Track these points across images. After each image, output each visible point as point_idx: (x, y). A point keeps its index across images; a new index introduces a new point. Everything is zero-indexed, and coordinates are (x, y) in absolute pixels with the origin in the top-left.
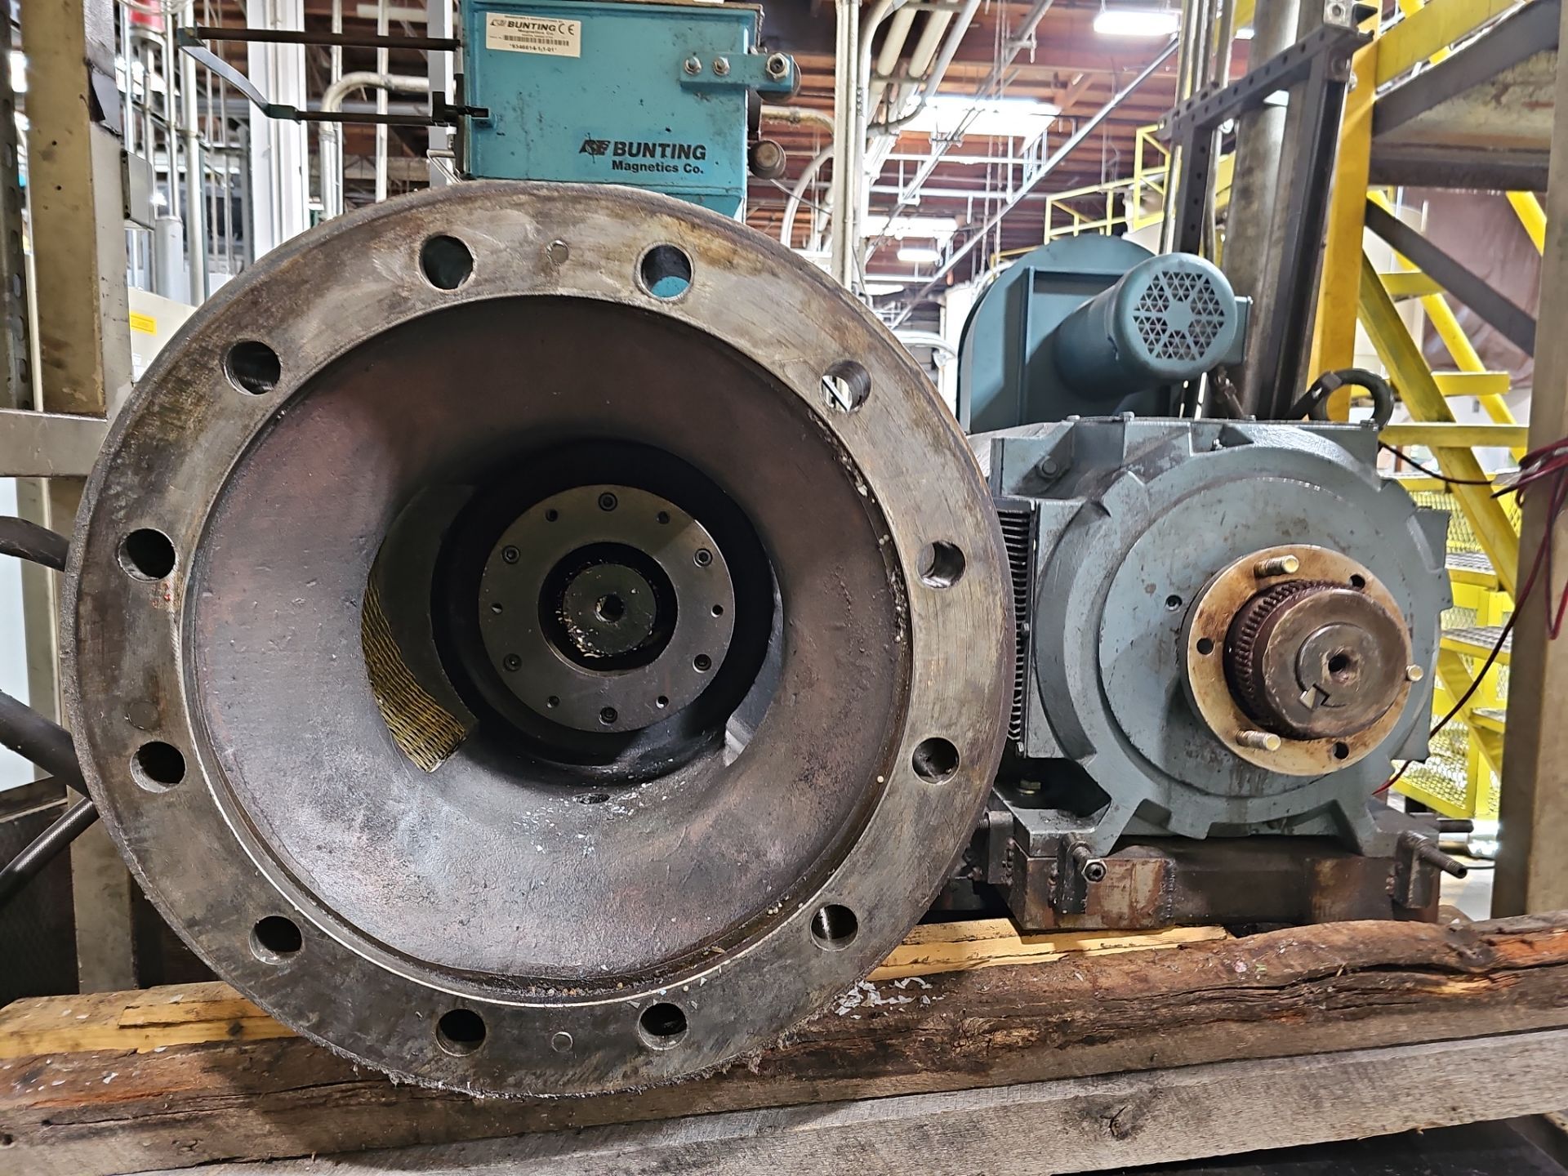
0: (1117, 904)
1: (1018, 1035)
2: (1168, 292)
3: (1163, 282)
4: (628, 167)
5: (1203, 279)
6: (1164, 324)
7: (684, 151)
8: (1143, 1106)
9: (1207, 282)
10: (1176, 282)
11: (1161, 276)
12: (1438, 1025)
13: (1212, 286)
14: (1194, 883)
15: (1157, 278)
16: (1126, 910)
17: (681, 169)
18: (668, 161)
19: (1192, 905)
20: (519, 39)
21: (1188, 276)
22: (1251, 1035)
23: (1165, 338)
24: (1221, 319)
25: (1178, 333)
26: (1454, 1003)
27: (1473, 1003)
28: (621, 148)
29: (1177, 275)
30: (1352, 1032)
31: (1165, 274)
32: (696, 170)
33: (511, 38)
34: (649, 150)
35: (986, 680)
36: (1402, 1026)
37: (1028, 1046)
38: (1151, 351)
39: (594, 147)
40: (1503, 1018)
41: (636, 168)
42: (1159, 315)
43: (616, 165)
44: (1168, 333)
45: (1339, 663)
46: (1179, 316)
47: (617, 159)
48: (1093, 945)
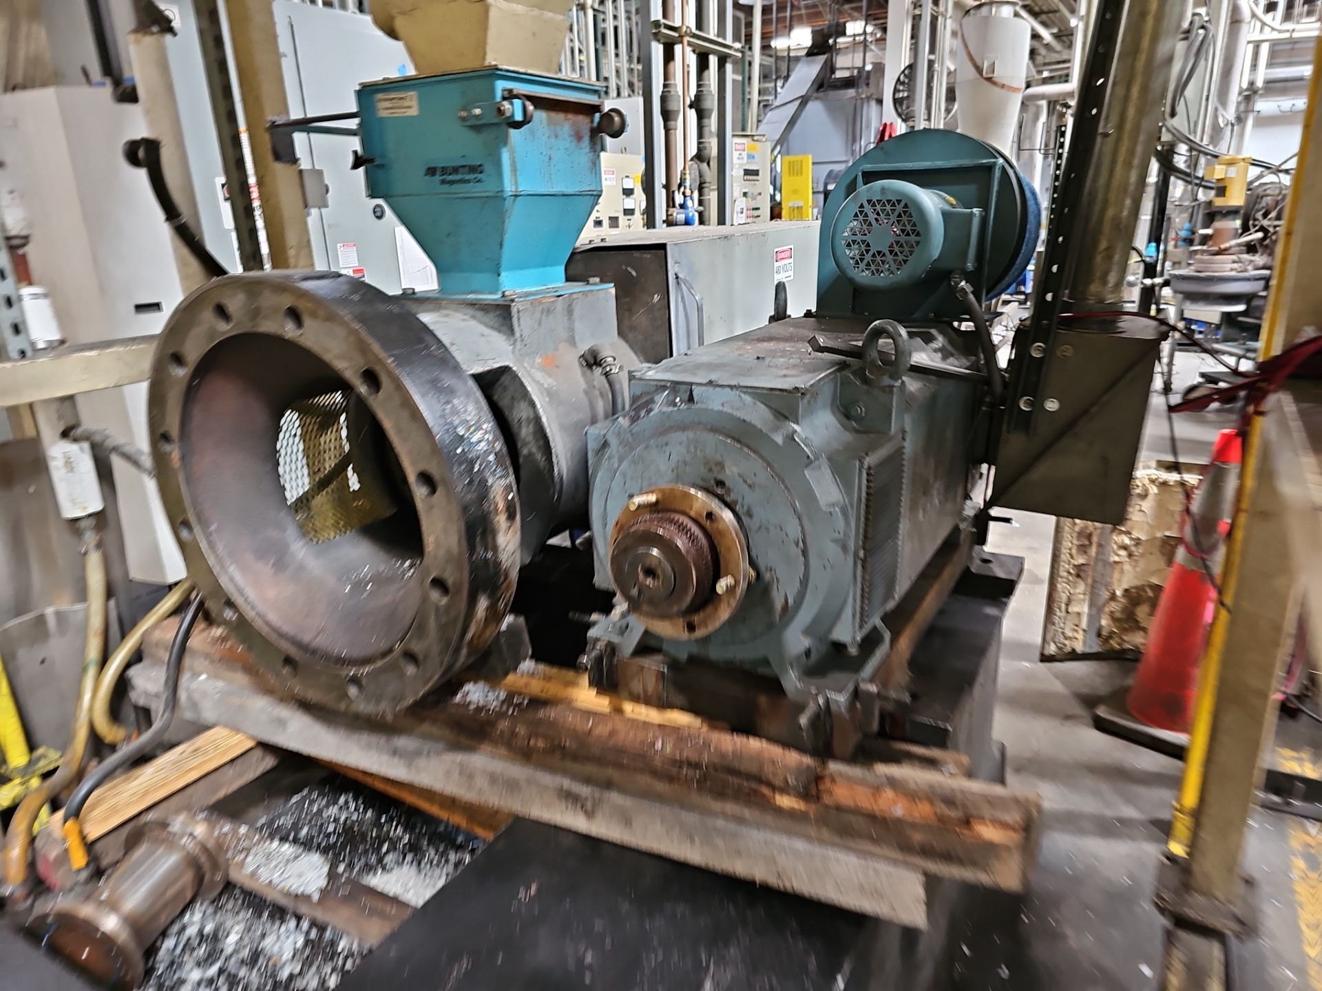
0: (636, 685)
2: (872, 217)
3: (868, 209)
4: (448, 183)
5: (902, 204)
6: (868, 245)
7: (473, 169)
9: (906, 206)
10: (878, 208)
11: (865, 204)
12: (769, 818)
13: (911, 210)
14: (681, 687)
15: (862, 206)
16: (641, 692)
17: (472, 181)
18: (467, 177)
21: (889, 201)
22: (659, 786)
23: (868, 257)
24: (917, 239)
25: (879, 252)
26: (779, 811)
27: (791, 814)
28: (444, 171)
29: (879, 201)
30: (717, 805)
31: (869, 202)
32: (480, 181)
33: (389, 108)
34: (455, 170)
36: (747, 813)
37: (545, 751)
38: (857, 269)
39: (431, 171)
41: (452, 182)
42: (864, 238)
43: (443, 182)
44: (871, 253)
45: (650, 572)
46: (885, 234)
47: (442, 177)
48: (629, 708)
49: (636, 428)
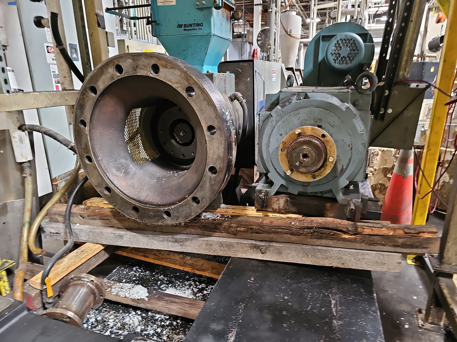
0: (275, 206)
1: (242, 229)
2: (341, 45)
3: (340, 42)
4: (187, 30)
5: (353, 40)
6: (340, 54)
7: (198, 25)
8: (267, 248)
9: (354, 41)
10: (344, 41)
11: (339, 40)
12: (340, 244)
13: (356, 42)
14: (294, 204)
15: (338, 41)
16: (278, 208)
17: (198, 29)
18: (195, 28)
19: (293, 209)
20: (163, 2)
21: (348, 39)
22: (294, 238)
23: (340, 59)
24: (358, 52)
25: (344, 57)
26: (345, 240)
27: (349, 240)
28: (185, 26)
29: (344, 39)
30: (318, 242)
31: (341, 39)
32: (201, 29)
33: (162, 2)
34: (191, 25)
35: (222, 155)
36: (331, 243)
37: (244, 232)
38: (335, 63)
39: (180, 26)
40: (358, 246)
41: (188, 30)
42: (338, 52)
43: (185, 30)
44: (341, 57)
45: (305, 156)
46: (345, 51)
47: (185, 28)
48: (271, 215)
49: (284, 109)
